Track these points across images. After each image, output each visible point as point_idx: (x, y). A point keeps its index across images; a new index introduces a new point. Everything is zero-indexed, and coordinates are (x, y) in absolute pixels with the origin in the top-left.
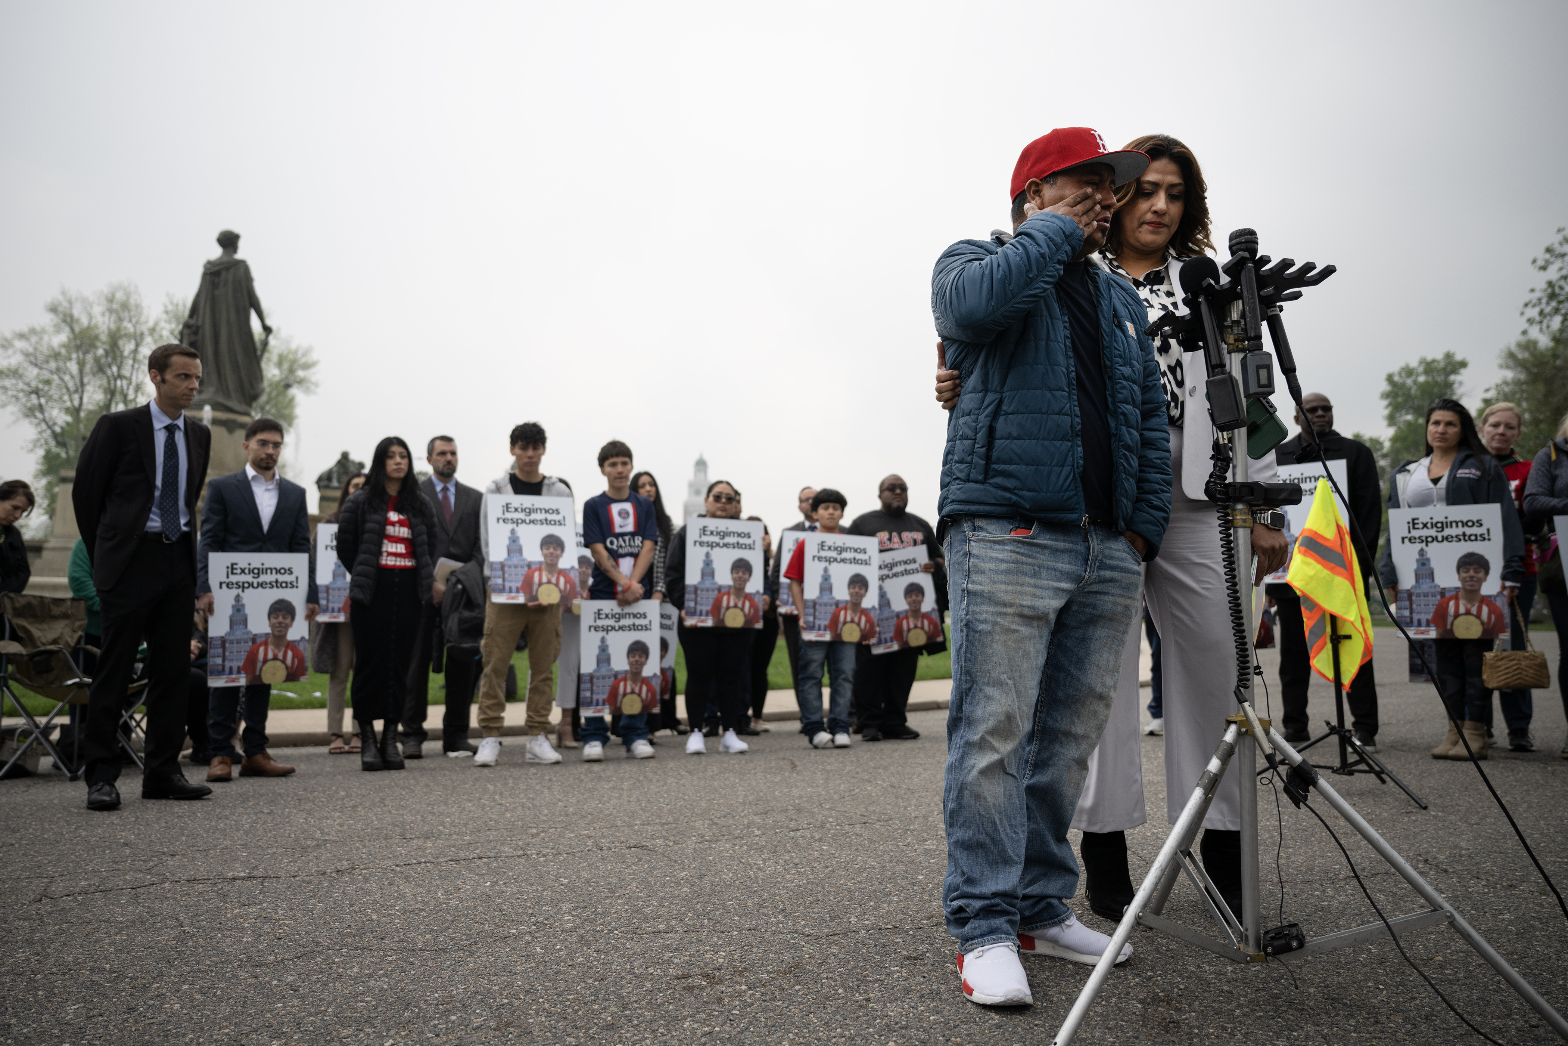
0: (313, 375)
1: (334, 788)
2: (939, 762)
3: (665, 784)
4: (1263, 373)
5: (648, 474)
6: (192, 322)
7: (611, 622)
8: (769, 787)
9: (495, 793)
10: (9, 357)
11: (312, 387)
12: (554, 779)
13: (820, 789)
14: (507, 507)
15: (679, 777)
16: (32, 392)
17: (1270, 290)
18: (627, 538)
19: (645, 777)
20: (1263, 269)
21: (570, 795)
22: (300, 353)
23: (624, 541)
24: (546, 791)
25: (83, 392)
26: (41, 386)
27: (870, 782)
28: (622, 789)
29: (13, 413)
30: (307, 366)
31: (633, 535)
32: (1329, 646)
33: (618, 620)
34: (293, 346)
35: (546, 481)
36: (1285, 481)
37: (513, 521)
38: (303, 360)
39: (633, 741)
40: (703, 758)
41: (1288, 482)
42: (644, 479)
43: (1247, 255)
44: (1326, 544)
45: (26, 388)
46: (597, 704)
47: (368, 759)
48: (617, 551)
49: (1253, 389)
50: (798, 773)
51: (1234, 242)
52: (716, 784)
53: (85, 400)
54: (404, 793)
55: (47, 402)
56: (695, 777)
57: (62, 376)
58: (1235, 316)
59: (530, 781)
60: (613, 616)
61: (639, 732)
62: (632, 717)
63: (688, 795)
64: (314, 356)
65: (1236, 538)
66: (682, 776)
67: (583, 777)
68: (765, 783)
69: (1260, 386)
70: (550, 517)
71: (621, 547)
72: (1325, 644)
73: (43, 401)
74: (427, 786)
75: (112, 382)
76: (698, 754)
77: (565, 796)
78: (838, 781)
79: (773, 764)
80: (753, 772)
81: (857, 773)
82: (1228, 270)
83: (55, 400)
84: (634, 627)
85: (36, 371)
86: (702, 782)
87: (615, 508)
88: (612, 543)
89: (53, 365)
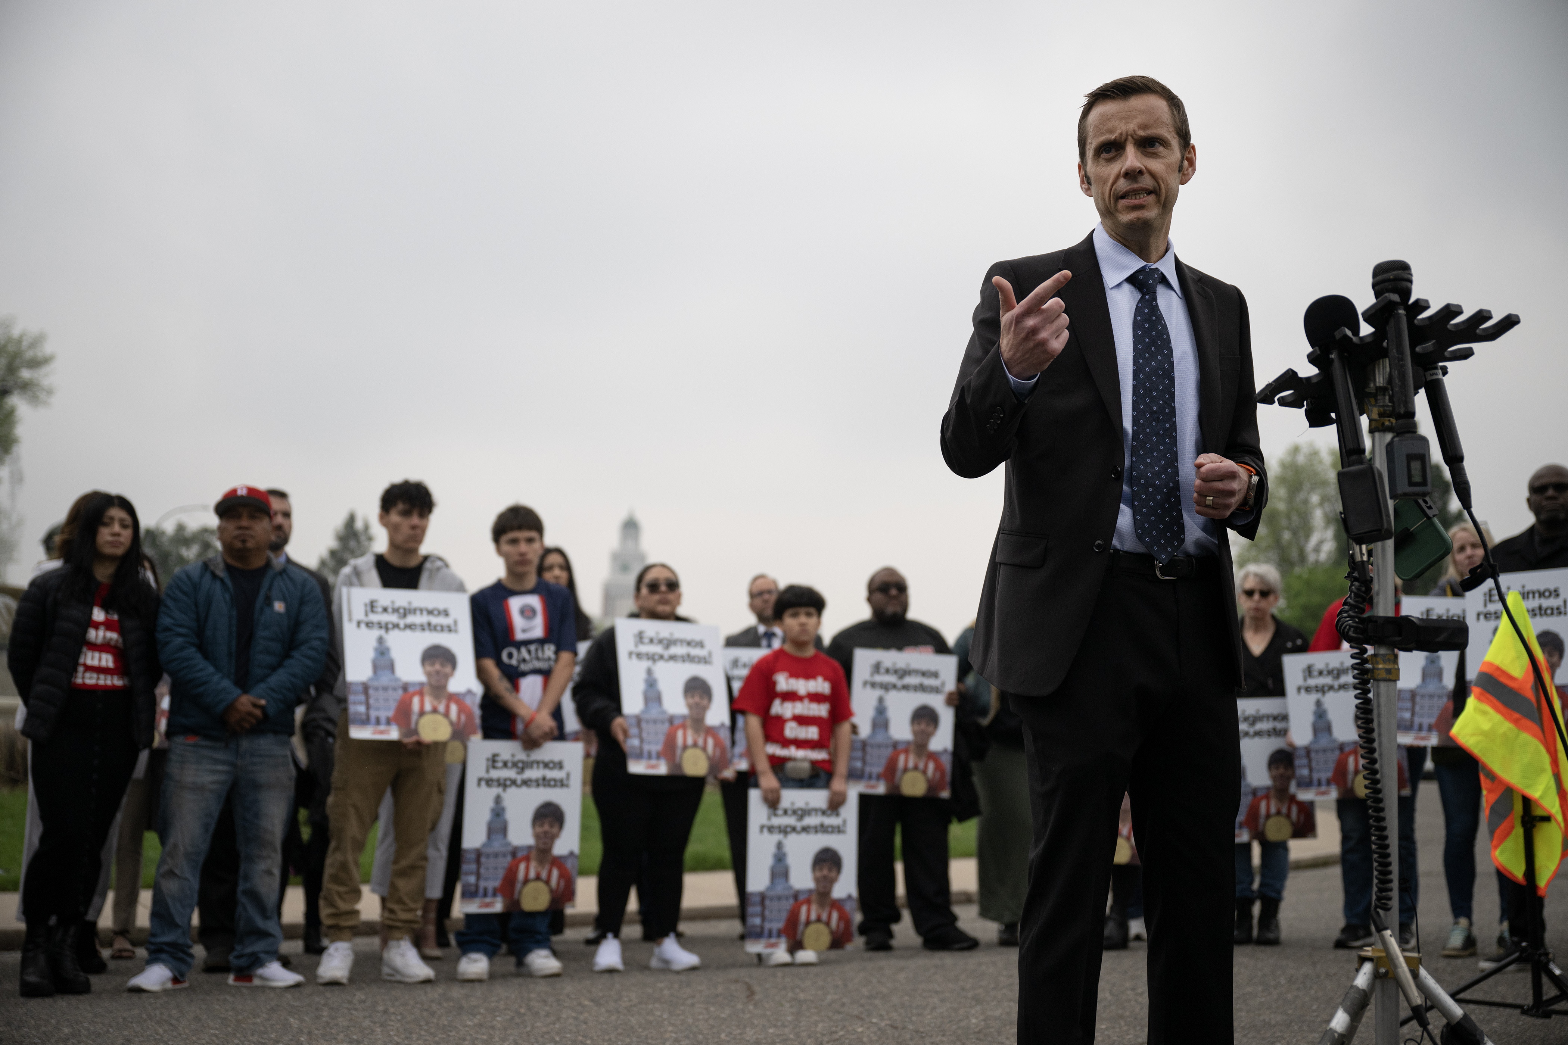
0: (48, 377)
1: (53, 1022)
2: (963, 989)
3: (558, 1019)
4: (1416, 465)
5: (559, 551)
7: (511, 773)
8: (712, 1027)
9: (301, 1032)
11: (42, 396)
12: (392, 1010)
13: (787, 1030)
14: (372, 606)
15: (579, 1008)
17: (1429, 345)
18: (533, 648)
19: (529, 1008)
20: (1420, 317)
21: (414, 1036)
22: (25, 344)
23: (529, 652)
24: (379, 1030)
27: (861, 1019)
28: (493, 1028)
30: (36, 363)
31: (541, 642)
32: (1519, 831)
33: (522, 771)
34: (16, 332)
35: (428, 565)
36: (1440, 617)
37: (380, 625)
38: (29, 354)
39: (528, 951)
40: (617, 977)
41: (1444, 618)
42: (553, 559)
43: (1395, 298)
44: (1512, 684)
46: (485, 895)
47: (32, 978)
48: (517, 668)
49: (1403, 487)
50: (755, 1005)
51: (1379, 278)
52: (633, 1020)
54: (161, 1030)
56: (603, 1010)
58: (1380, 380)
59: (354, 1012)
60: (515, 765)
61: (539, 937)
62: (533, 915)
63: (592, 1039)
64: (48, 348)
65: (1378, 695)
66: (584, 1006)
67: (435, 1007)
68: (706, 1020)
69: (1411, 484)
70: (435, 620)
71: (524, 660)
72: (1512, 828)
74: (197, 1019)
76: (611, 971)
77: (407, 1038)
78: (815, 1018)
79: (720, 989)
80: (689, 1001)
81: (843, 1005)
82: (1371, 316)
84: (545, 782)
86: (613, 1018)
87: (515, 604)
88: (510, 656)
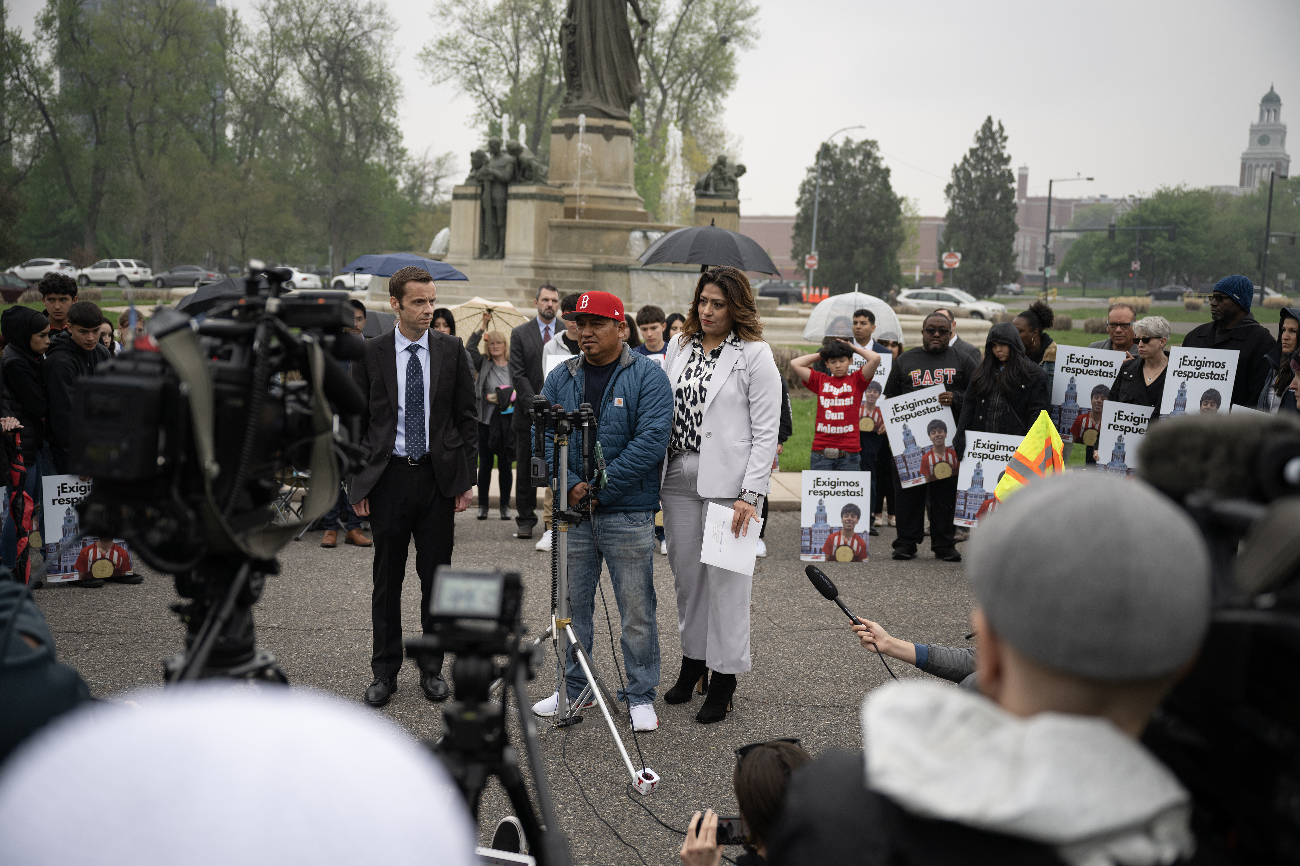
6: (569, 21)
10: (448, 25)
16: (471, 63)
25: (518, 59)
26: (478, 56)
29: (454, 87)
45: (465, 59)
53: (521, 67)
55: (485, 73)
57: (498, 42)
73: (481, 72)
75: (545, 48)
83: (493, 70)
85: (474, 38)
89: (489, 30)
